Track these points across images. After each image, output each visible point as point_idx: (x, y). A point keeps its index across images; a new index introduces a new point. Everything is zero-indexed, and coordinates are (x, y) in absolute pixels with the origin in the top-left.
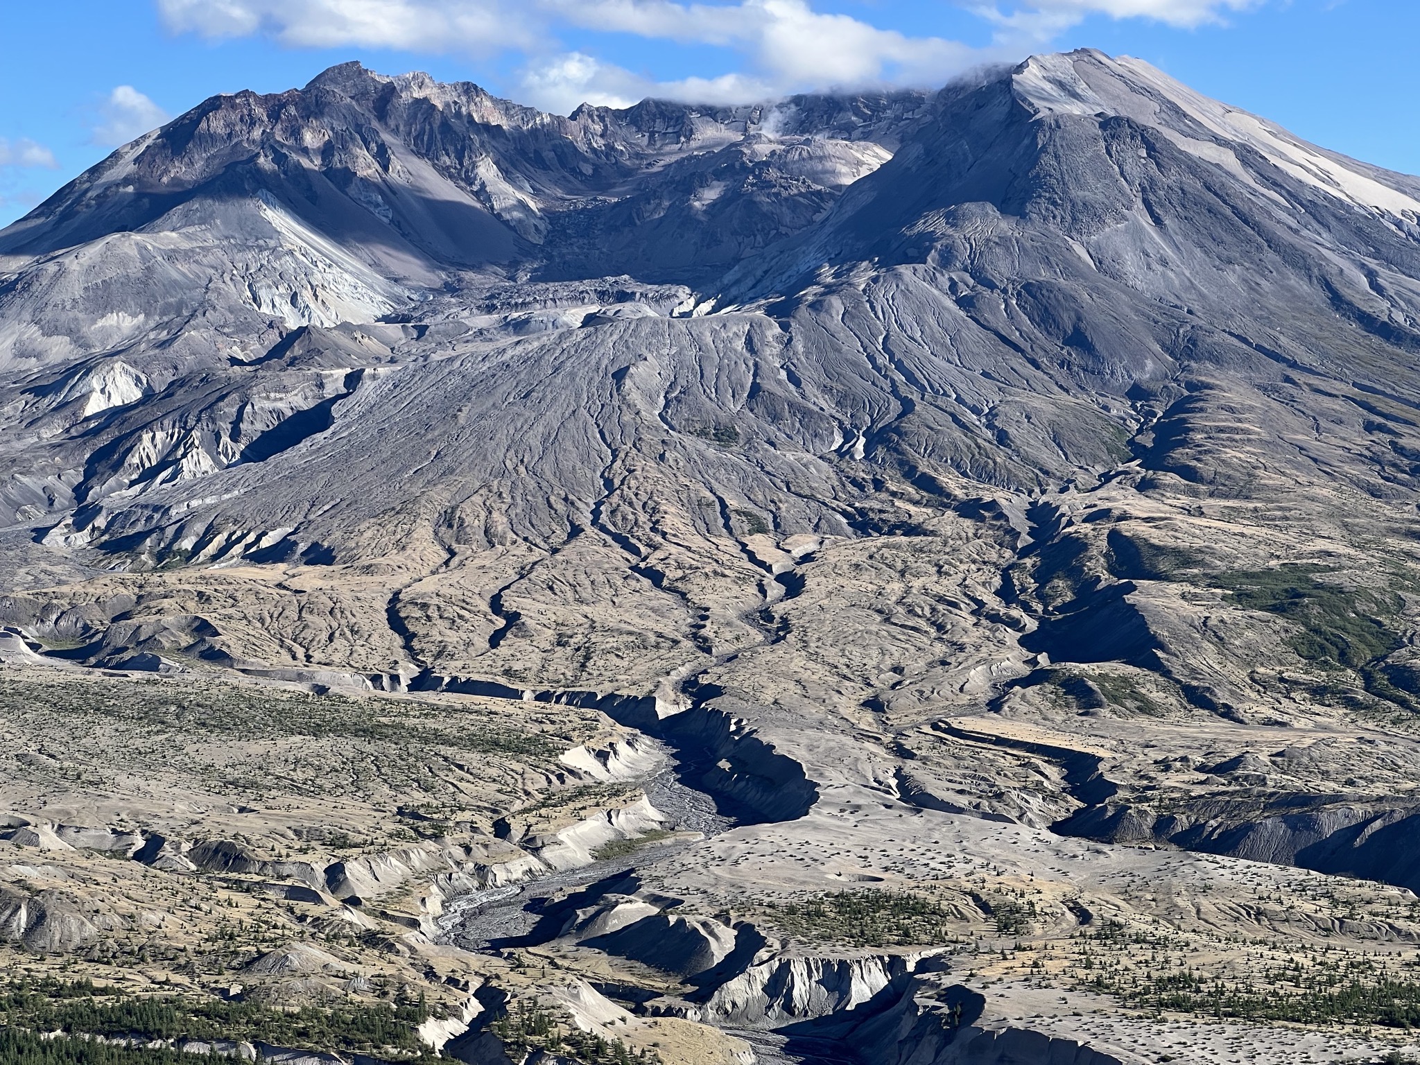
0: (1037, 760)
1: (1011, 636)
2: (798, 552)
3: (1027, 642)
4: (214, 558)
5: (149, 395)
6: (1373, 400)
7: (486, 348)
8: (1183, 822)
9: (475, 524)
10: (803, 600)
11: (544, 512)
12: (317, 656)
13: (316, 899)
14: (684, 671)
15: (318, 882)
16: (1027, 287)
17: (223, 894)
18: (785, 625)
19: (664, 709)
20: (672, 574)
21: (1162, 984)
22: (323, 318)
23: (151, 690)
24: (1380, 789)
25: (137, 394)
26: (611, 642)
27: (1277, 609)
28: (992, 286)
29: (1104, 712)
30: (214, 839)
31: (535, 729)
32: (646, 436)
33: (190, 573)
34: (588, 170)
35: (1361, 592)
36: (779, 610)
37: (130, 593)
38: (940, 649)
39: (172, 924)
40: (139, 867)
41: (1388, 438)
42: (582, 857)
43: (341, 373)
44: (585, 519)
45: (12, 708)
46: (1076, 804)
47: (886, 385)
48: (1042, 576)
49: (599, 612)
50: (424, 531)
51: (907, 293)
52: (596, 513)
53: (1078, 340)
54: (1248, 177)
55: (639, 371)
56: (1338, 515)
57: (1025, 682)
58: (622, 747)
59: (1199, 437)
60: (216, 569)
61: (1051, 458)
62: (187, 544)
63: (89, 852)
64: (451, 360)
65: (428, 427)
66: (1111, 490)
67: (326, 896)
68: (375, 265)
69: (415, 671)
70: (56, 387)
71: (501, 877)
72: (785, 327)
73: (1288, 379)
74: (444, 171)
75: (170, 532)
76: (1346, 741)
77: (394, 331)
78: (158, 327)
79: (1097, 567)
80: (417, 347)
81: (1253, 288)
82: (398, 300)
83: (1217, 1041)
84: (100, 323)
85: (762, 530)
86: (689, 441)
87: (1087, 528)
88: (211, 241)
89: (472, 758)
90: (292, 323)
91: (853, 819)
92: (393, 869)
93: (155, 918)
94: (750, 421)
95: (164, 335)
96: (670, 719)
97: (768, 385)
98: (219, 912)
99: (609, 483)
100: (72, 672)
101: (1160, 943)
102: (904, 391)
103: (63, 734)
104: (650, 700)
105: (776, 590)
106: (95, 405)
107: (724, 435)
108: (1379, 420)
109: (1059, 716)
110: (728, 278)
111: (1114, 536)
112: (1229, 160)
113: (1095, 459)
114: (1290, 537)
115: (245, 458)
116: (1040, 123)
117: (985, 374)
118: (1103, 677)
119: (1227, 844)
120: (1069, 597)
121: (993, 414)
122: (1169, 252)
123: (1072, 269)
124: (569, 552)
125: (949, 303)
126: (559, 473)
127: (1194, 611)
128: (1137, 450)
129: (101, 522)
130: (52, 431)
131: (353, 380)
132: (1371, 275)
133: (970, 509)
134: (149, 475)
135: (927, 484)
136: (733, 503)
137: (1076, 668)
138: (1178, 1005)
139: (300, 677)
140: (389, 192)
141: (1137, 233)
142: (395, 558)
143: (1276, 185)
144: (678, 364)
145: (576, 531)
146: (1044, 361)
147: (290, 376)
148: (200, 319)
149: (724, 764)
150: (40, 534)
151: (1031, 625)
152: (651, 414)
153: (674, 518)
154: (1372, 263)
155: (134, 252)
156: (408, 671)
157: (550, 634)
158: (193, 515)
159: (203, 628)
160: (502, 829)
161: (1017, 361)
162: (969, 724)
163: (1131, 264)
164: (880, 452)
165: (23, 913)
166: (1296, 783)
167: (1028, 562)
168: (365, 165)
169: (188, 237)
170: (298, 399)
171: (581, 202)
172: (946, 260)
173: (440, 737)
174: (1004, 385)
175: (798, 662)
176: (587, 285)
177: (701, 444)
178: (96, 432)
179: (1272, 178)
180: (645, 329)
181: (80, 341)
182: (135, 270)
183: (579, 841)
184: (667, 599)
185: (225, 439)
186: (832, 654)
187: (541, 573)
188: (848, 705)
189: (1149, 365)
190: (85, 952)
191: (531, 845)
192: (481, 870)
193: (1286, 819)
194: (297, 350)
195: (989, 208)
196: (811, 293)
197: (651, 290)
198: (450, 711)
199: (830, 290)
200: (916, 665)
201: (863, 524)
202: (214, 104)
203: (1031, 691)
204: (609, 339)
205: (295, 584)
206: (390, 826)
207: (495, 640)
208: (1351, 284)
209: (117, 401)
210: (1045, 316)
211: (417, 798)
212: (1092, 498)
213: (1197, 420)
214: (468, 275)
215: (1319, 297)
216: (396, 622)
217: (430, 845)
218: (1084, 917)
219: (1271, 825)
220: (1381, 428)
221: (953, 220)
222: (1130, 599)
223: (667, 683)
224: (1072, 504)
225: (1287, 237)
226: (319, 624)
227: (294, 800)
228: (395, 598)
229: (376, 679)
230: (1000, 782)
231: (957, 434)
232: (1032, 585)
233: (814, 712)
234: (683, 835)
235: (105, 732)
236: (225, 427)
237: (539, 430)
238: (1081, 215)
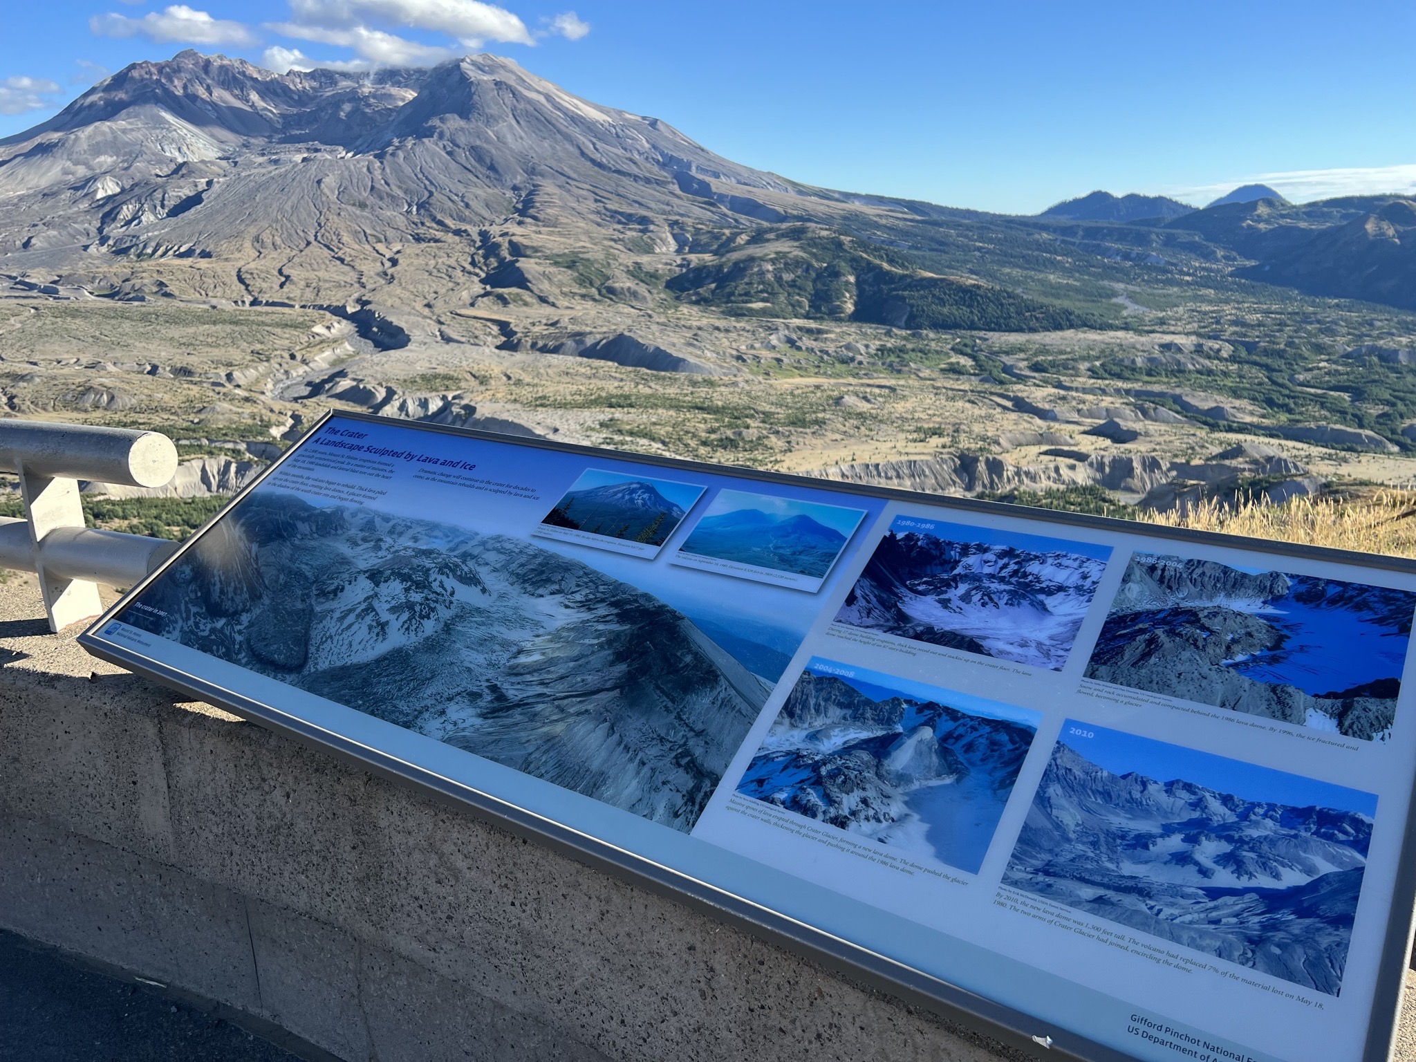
0: (489, 324)
1: (476, 279)
2: (395, 250)
3: (482, 281)
4: (162, 256)
5: (123, 190)
6: (597, 191)
7: (263, 171)
8: (540, 344)
9: (268, 241)
10: (398, 268)
11: (295, 236)
12: (210, 294)
13: (223, 385)
14: (356, 295)
15: (223, 380)
16: (472, 147)
17: (186, 386)
18: (393, 277)
19: (350, 310)
20: (348, 259)
21: (536, 399)
22: (193, 158)
23: (143, 309)
24: (605, 329)
25: (118, 190)
26: (327, 285)
27: (568, 267)
28: (459, 147)
29: (511, 306)
30: (179, 365)
31: (301, 319)
32: (332, 206)
33: (152, 262)
34: (296, 97)
35: (596, 260)
36: (390, 271)
37: (128, 271)
38: (451, 285)
39: (167, 397)
40: (150, 377)
41: (602, 204)
42: (325, 365)
43: (204, 181)
44: (312, 239)
45: (86, 318)
46: (504, 339)
47: (423, 186)
48: (486, 257)
49: (321, 274)
50: (247, 244)
51: (427, 149)
52: (316, 236)
53: (492, 168)
54: (549, 106)
55: (326, 180)
56: (587, 233)
57: (483, 296)
58: (336, 325)
59: (538, 205)
60: (162, 260)
61: (486, 213)
62: (149, 251)
63: (128, 372)
64: (249, 175)
65: (244, 203)
66: (508, 224)
67: (227, 384)
68: (212, 136)
69: (251, 299)
70: (83, 187)
71: (295, 374)
72: (382, 163)
73: (567, 183)
74: (236, 96)
75: (141, 246)
76: (593, 313)
77: (224, 163)
78: (123, 161)
79: (505, 253)
80: (234, 170)
81: (553, 148)
82: (224, 150)
83: (555, 417)
84: (98, 160)
85: (379, 241)
86: (349, 208)
87: (500, 239)
88: (140, 125)
89: (278, 331)
90: (180, 160)
91: (424, 348)
92: (252, 373)
93: (160, 396)
94: (372, 200)
95: (126, 165)
96: (353, 314)
97: (377, 186)
98: (185, 392)
99: (319, 225)
100: (109, 303)
101: (535, 385)
102: (429, 188)
103: (109, 327)
104: (344, 307)
105: (388, 264)
106: (101, 194)
107: (362, 206)
108: (599, 198)
109: (495, 308)
110: (358, 143)
111: (510, 242)
112: (542, 99)
113: (502, 213)
114: (571, 241)
115: (168, 215)
116: (472, 82)
117: (459, 181)
118: (510, 294)
119: (556, 350)
120: (496, 264)
121: (463, 197)
122: (523, 134)
123: (488, 141)
124: (307, 251)
125: (443, 154)
126: (299, 221)
127: (540, 269)
128: (517, 210)
129: (111, 242)
130: (84, 205)
131: (209, 183)
132: (594, 144)
133: (457, 233)
134: (128, 223)
135: (440, 223)
136: (368, 231)
137: (500, 290)
138: (542, 405)
139: (204, 302)
140: (214, 105)
141: (511, 127)
142: (237, 255)
143: (559, 109)
144: (342, 177)
145: (309, 243)
146: (481, 176)
147: (182, 182)
148: (140, 158)
149: (375, 329)
150: (86, 248)
151: (483, 275)
152: (334, 197)
153: (346, 238)
154: (594, 140)
155: (107, 130)
156: (248, 299)
157: (303, 283)
158: (150, 239)
159: (161, 284)
160: (293, 357)
161: (471, 176)
162: (463, 312)
163: (509, 139)
164: (422, 211)
165: (105, 397)
166: (577, 328)
167: (480, 252)
168: (202, 92)
169: (130, 123)
170: (187, 192)
171: (295, 111)
172: (441, 136)
173: (263, 323)
174: (467, 185)
175: (399, 291)
176: (301, 145)
177: (354, 209)
178: (103, 205)
179: (558, 107)
180: (327, 164)
181: (89, 167)
182: (109, 137)
183: (323, 359)
184: (347, 269)
185: (159, 208)
186: (411, 287)
187: (296, 260)
188: (419, 306)
189: (519, 177)
190: (133, 409)
191: (304, 362)
192: (286, 372)
193: (575, 341)
194: (184, 171)
195: (456, 116)
196: (390, 150)
197: (328, 148)
198: (267, 313)
199: (398, 148)
200: (442, 291)
201: (418, 239)
202: (133, 67)
203: (485, 299)
204: (313, 168)
205: (197, 266)
206: (249, 358)
207: (282, 286)
208: (587, 148)
209: (110, 193)
210: (480, 159)
211: (258, 347)
212: (502, 228)
213: (537, 198)
214: (252, 140)
215: (577, 152)
216: (241, 280)
217: (266, 364)
218: (509, 378)
219: (570, 343)
220: (600, 201)
221: (442, 120)
222: (517, 265)
223: (351, 301)
224: (494, 230)
225: (565, 129)
226: (209, 281)
227: (209, 349)
228: (239, 271)
229: (236, 302)
230: (477, 333)
231: (450, 204)
232: (482, 260)
233: (407, 309)
234: (362, 355)
235: (127, 326)
236: (158, 203)
237: (290, 203)
238: (490, 120)
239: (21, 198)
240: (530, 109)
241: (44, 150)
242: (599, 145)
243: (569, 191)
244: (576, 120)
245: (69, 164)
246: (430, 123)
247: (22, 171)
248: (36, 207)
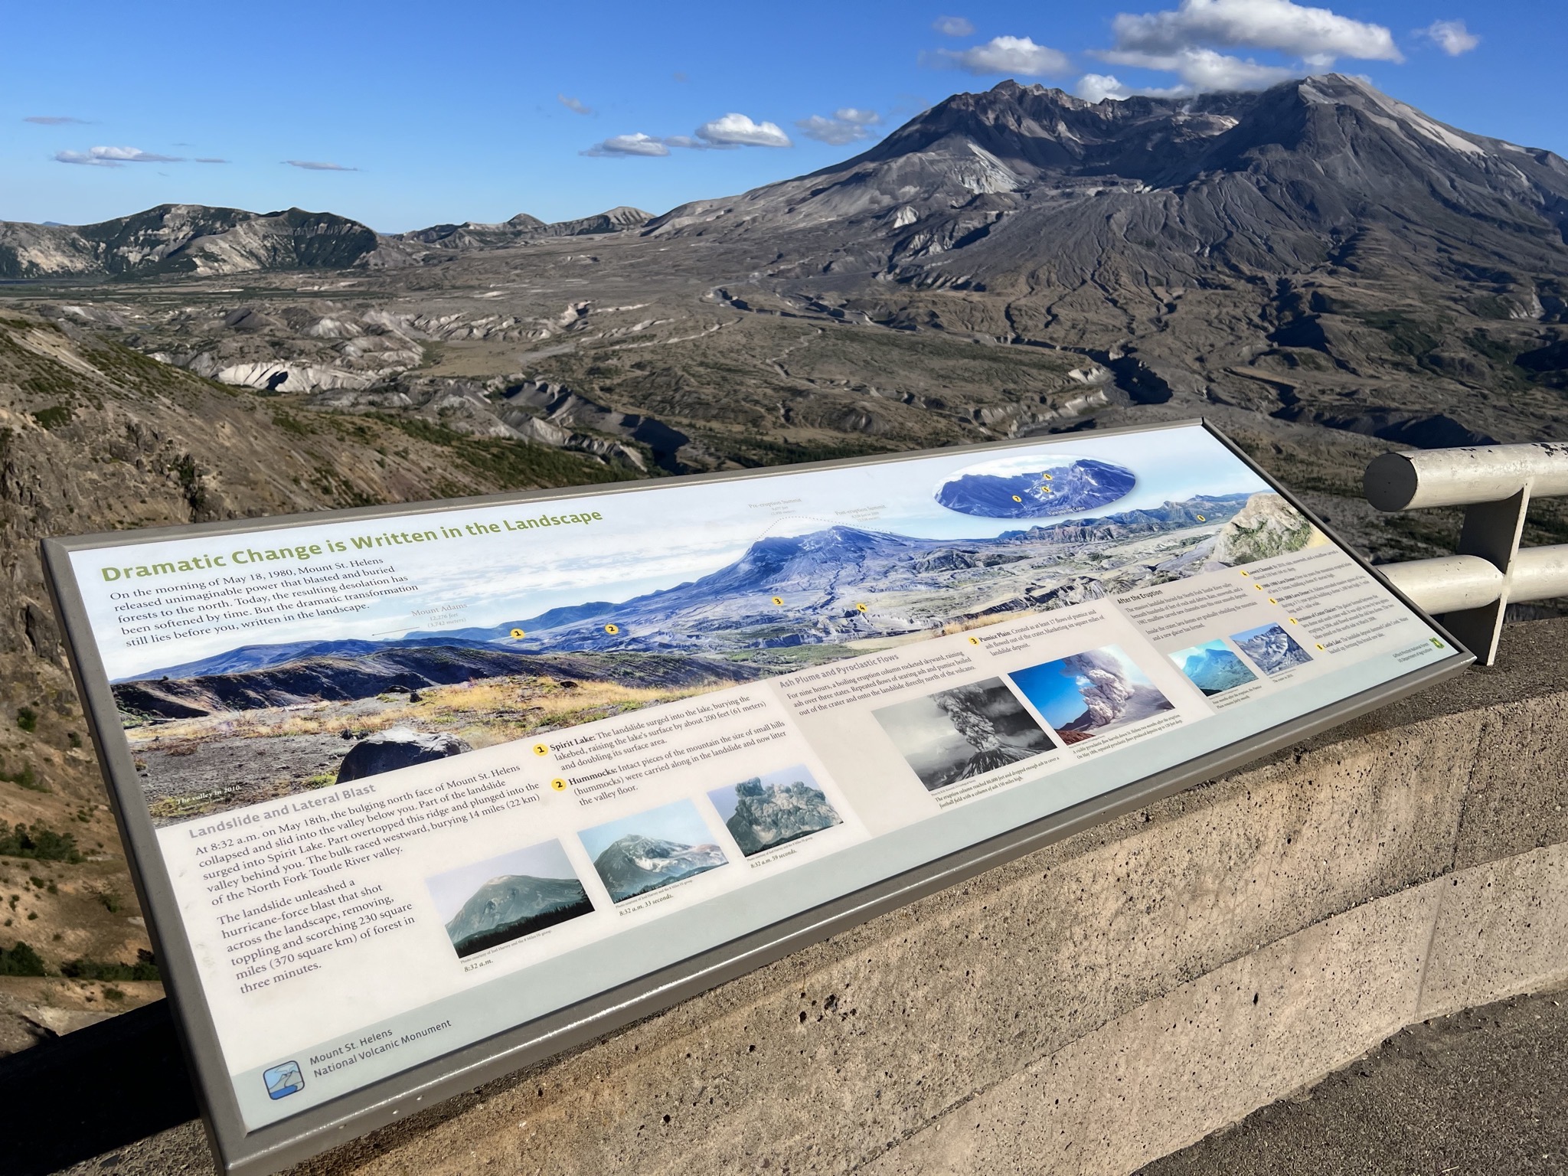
0: (1267, 387)
1: (1262, 334)
2: (1175, 294)
3: (1270, 337)
4: (940, 287)
5: (919, 220)
6: (1443, 238)
7: (1054, 204)
8: (1327, 415)
9: (1043, 277)
10: (1175, 315)
11: (1072, 274)
12: (976, 328)
13: (969, 422)
14: (1122, 341)
15: (971, 417)
16: (1292, 183)
17: (935, 418)
18: (1167, 325)
19: (1112, 356)
20: (1122, 301)
21: (1309, 480)
22: (989, 190)
23: (913, 338)
24: (1417, 407)
25: (914, 220)
26: (1094, 328)
27: (1384, 329)
28: (1275, 182)
29: (1300, 369)
30: (933, 397)
31: (1060, 361)
32: (1117, 243)
33: (930, 293)
34: (1104, 127)
35: (1423, 323)
36: (1164, 318)
37: (907, 300)
38: (1231, 338)
39: (917, 427)
40: (905, 405)
41: (1446, 255)
42: (1074, 413)
43: (994, 213)
44: (1088, 277)
45: (863, 342)
46: (1282, 405)
47: (1222, 226)
48: (1279, 310)
49: (1091, 316)
50: (1022, 280)
51: (1237, 185)
52: (1093, 275)
53: (1311, 207)
54: (1401, 135)
55: (1117, 216)
56: (1420, 290)
57: (1266, 354)
58: (1094, 371)
59: (1360, 252)
60: (939, 291)
61: (1291, 259)
62: (929, 281)
63: (888, 398)
64: (1039, 209)
65: (1028, 237)
66: (1317, 274)
67: (974, 422)
68: (1012, 168)
69: (1014, 335)
70: (884, 216)
71: (1041, 418)
72: (1181, 198)
73: (1405, 227)
74: (1044, 127)
75: (923, 276)
76: (1405, 386)
77: (1017, 196)
78: (925, 192)
79: (1306, 308)
80: (1026, 203)
81: (1396, 185)
82: (1019, 182)
83: (1330, 504)
84: (903, 190)
85: (1161, 284)
86: (1135, 247)
87: (1303, 290)
88: (948, 157)
89: (1034, 372)
90: (977, 192)
91: (1186, 405)
92: (1000, 412)
93: (910, 424)
94: (1163, 238)
95: (926, 195)
96: (1115, 360)
97: (1171, 223)
98: (934, 424)
99: (1099, 263)
100: (884, 330)
101: (1311, 464)
102: (1229, 228)
103: (880, 353)
104: (1107, 352)
105: (1164, 310)
106: (898, 224)
107: (1150, 244)
108: (1443, 247)
109: (1279, 369)
110: (1159, 176)
111: (1315, 295)
112: (1394, 126)
113: (1311, 260)
114: (1395, 297)
115: (955, 247)
116: (1309, 107)
117: (1267, 221)
118: (1301, 354)
119: (1345, 426)
120: (1290, 319)
121: (1268, 238)
122: (1360, 168)
123: (1313, 175)
124: (1080, 291)
125: (1255, 189)
126: (1079, 258)
127: (1346, 328)
128: (1331, 257)
129: (897, 271)
130: (882, 234)
131: (999, 216)
132: (1452, 181)
133: (1252, 280)
134: (916, 252)
135: (1235, 268)
136: (1150, 273)
137: (1289, 349)
138: (1314, 489)
139: (969, 336)
140: (1020, 136)
141: (1346, 159)
142: (1010, 290)
143: (1413, 138)
144: (1134, 213)
145: (1084, 282)
146: (1294, 216)
147: (974, 214)
148: (941, 189)
149: (1135, 380)
150: (875, 274)
151: (1272, 330)
152: (1121, 235)
153: (1125, 278)
154: (1453, 176)
155: (917, 161)
156: (1011, 336)
157: (1069, 324)
158: (932, 269)
159: (933, 315)
160: (1043, 400)
161: (1282, 216)
162: (1240, 370)
163: (1341, 173)
164: (1216, 254)
165: (864, 420)
166: (1379, 402)
167: (1275, 303)
168: (1012, 123)
169: (939, 155)
170: (976, 224)
171: (1099, 141)
172: (1256, 170)
173: (1021, 363)
174: (1274, 225)
175: (1170, 340)
176: (1099, 178)
177: (1140, 248)
178: (898, 235)
179: (1413, 135)
180: (1121, 198)
181: (894, 197)
182: (917, 168)
183: (1073, 407)
184: (1118, 312)
185: (947, 239)
186: (1185, 338)
187: (1068, 299)
188: (1189, 359)
189: (1342, 219)
190: (885, 435)
191: (1054, 407)
192: (1034, 416)
193: (1374, 418)
194: (978, 203)
195: (1280, 147)
196: (1194, 184)
197: (1126, 181)
198: (1027, 353)
199: (1203, 183)
200: (1220, 344)
201: (1204, 284)
202: (953, 98)
203: (1269, 358)
204: (1106, 202)
205: (970, 299)
206: (1000, 396)
207: (1047, 325)
208: (1442, 185)
209: (907, 222)
210: (1298, 197)
211: (1011, 386)
212: (1307, 277)
213: (1360, 244)
214: (1050, 173)
215: (1426, 190)
216: (1008, 316)
217: (1015, 405)
218: (1279, 451)
219: (1366, 419)
220: (1445, 251)
221: (1262, 152)
222: (1318, 321)
223: (1115, 346)
224: (1298, 279)
225: (1414, 161)
226: (978, 315)
227: (963, 384)
228: (1009, 306)
229: (998, 339)
230: (1251, 395)
231: (1250, 247)
232: (1275, 313)
233: (1175, 361)
234: (1115, 407)
235: (895, 353)
236: (947, 234)
237: (1073, 239)
238: (1322, 151)
239: (831, 224)
240: (1375, 137)
241: (860, 179)
242: (1458, 182)
243: (1405, 237)
244: (1434, 150)
245: (877, 193)
246: (1247, 155)
247: (836, 199)
248: (841, 233)
